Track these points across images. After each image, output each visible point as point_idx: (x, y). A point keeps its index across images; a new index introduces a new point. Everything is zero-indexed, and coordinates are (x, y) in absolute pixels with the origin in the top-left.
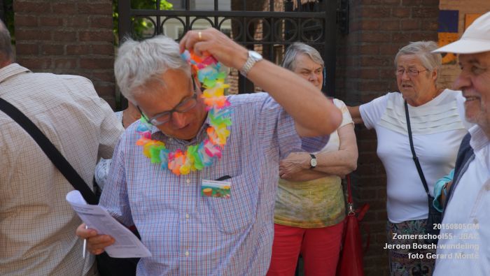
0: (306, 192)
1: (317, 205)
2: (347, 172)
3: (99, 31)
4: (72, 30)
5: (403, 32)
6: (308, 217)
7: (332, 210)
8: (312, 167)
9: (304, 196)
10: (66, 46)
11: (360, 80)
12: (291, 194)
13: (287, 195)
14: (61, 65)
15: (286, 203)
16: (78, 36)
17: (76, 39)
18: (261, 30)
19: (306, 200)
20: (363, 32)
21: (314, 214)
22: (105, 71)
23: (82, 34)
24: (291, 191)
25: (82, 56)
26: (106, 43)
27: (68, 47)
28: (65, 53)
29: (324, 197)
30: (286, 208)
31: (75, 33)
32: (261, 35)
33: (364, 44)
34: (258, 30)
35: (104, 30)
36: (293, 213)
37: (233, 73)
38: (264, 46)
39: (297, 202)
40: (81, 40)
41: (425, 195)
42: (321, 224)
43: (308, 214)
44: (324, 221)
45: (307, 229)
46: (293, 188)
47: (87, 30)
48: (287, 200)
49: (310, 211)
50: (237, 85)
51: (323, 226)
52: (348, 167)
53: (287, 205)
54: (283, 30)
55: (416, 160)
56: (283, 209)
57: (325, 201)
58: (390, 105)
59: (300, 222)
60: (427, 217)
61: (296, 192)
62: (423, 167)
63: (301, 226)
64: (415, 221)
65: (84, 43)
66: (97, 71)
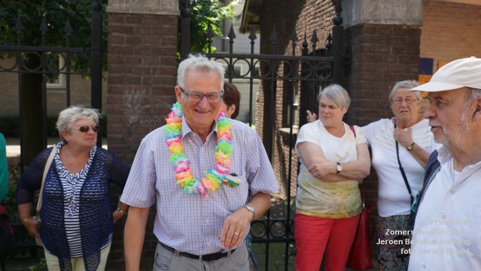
0: (335, 191)
1: (344, 200)
2: (363, 177)
3: (166, 67)
4: (147, 66)
5: (392, 74)
6: (339, 210)
7: (354, 205)
8: (339, 172)
9: (334, 194)
10: (143, 77)
11: (358, 109)
12: (324, 193)
13: (321, 194)
14: (138, 92)
15: (321, 200)
16: (151, 71)
17: (150, 73)
18: (282, 69)
19: (336, 197)
20: (362, 72)
21: (342, 207)
22: (170, 97)
23: (155, 70)
24: (324, 191)
25: (154, 85)
26: (171, 76)
27: (144, 80)
28: (142, 83)
29: (348, 195)
30: (322, 205)
31: (149, 69)
32: (282, 72)
33: (362, 82)
34: (280, 69)
35: (170, 67)
36: (326, 207)
37: (260, 101)
38: (284, 81)
39: (329, 199)
40: (154, 74)
41: (409, 196)
42: (347, 215)
43: (338, 208)
44: (349, 213)
45: (336, 220)
46: (326, 188)
47: (158, 67)
48: (322, 199)
49: (339, 205)
50: (262, 109)
51: (348, 217)
52: (364, 173)
53: (322, 202)
54: (300, 69)
55: (401, 169)
56: (318, 205)
57: (349, 197)
58: (383, 128)
59: (332, 214)
60: (409, 213)
61: (327, 192)
62: (407, 175)
63: (333, 217)
64: (400, 216)
65: (156, 76)
66: (164, 97)
